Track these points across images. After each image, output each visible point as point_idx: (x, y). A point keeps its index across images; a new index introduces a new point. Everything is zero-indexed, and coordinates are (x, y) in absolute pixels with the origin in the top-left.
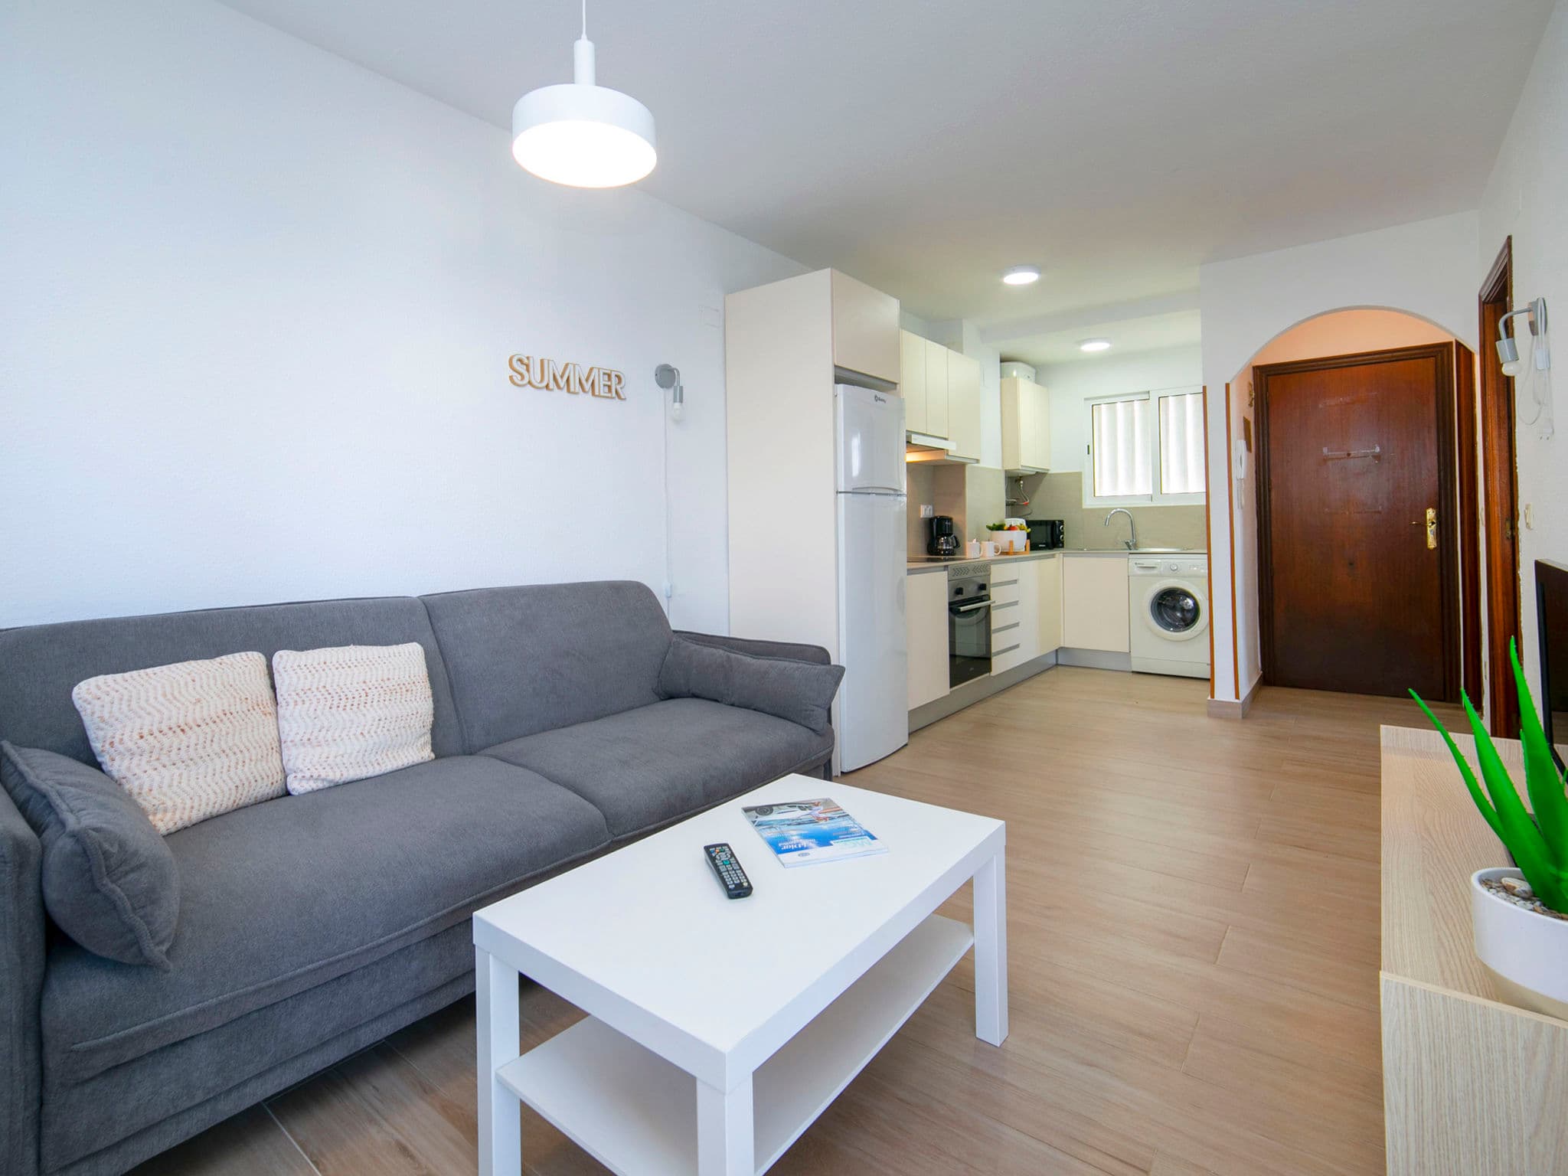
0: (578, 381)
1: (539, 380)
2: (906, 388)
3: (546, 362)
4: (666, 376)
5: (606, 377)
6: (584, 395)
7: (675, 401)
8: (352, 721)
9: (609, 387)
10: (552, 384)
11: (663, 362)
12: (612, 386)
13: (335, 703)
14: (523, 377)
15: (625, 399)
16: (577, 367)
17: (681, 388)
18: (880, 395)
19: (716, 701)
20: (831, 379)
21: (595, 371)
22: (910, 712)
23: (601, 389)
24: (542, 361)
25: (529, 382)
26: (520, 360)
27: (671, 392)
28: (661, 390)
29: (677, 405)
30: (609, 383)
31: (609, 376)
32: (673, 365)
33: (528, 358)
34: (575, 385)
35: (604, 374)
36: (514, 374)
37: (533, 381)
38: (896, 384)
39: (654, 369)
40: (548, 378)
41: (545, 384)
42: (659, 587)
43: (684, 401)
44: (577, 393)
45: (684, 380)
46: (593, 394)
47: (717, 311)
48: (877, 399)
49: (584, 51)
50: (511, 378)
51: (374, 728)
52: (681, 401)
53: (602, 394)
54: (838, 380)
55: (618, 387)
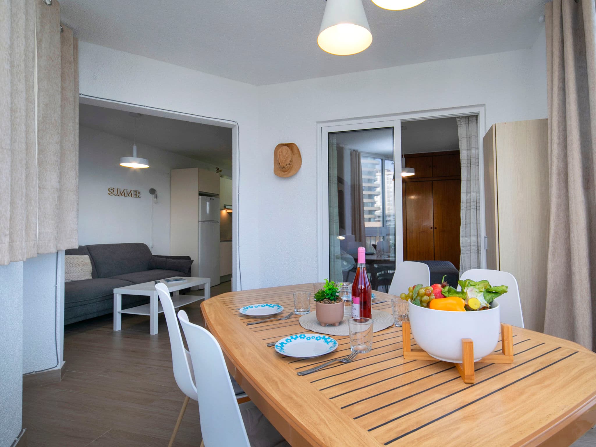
0: (127, 194)
1: (116, 193)
2: (221, 196)
3: (118, 190)
4: (153, 191)
5: (135, 192)
6: (129, 197)
7: (155, 198)
8: (75, 269)
9: (136, 195)
10: (120, 195)
11: (152, 188)
12: (137, 194)
13: (72, 266)
14: (112, 193)
15: (140, 198)
16: (127, 191)
17: (157, 195)
18: (212, 198)
19: (163, 269)
20: (197, 194)
21: (132, 191)
22: (220, 277)
23: (134, 195)
24: (117, 189)
25: (114, 195)
26: (112, 189)
27: (154, 195)
28: (151, 195)
29: (156, 199)
30: (136, 194)
31: (136, 192)
32: (155, 189)
33: (114, 189)
34: (126, 195)
35: (135, 191)
36: (109, 192)
37: (115, 194)
38: (218, 195)
39: (149, 190)
40: (119, 193)
41: (118, 195)
42: (149, 245)
43: (158, 197)
44: (127, 197)
45: (158, 193)
46: (131, 197)
47: (168, 174)
48: (211, 199)
49: (135, 148)
50: (109, 193)
51: (80, 271)
52: (157, 198)
53: (134, 197)
54: (200, 194)
55: (139, 195)
